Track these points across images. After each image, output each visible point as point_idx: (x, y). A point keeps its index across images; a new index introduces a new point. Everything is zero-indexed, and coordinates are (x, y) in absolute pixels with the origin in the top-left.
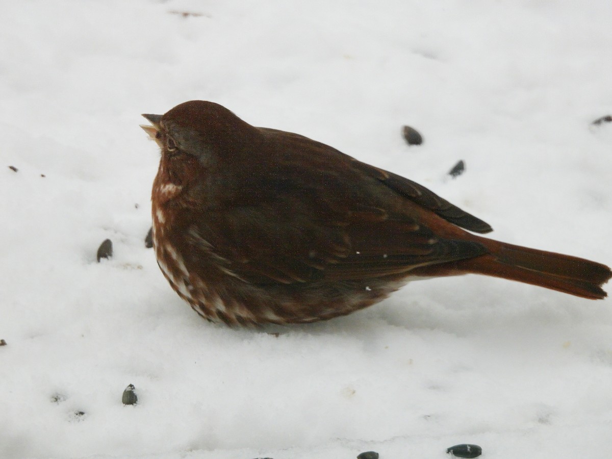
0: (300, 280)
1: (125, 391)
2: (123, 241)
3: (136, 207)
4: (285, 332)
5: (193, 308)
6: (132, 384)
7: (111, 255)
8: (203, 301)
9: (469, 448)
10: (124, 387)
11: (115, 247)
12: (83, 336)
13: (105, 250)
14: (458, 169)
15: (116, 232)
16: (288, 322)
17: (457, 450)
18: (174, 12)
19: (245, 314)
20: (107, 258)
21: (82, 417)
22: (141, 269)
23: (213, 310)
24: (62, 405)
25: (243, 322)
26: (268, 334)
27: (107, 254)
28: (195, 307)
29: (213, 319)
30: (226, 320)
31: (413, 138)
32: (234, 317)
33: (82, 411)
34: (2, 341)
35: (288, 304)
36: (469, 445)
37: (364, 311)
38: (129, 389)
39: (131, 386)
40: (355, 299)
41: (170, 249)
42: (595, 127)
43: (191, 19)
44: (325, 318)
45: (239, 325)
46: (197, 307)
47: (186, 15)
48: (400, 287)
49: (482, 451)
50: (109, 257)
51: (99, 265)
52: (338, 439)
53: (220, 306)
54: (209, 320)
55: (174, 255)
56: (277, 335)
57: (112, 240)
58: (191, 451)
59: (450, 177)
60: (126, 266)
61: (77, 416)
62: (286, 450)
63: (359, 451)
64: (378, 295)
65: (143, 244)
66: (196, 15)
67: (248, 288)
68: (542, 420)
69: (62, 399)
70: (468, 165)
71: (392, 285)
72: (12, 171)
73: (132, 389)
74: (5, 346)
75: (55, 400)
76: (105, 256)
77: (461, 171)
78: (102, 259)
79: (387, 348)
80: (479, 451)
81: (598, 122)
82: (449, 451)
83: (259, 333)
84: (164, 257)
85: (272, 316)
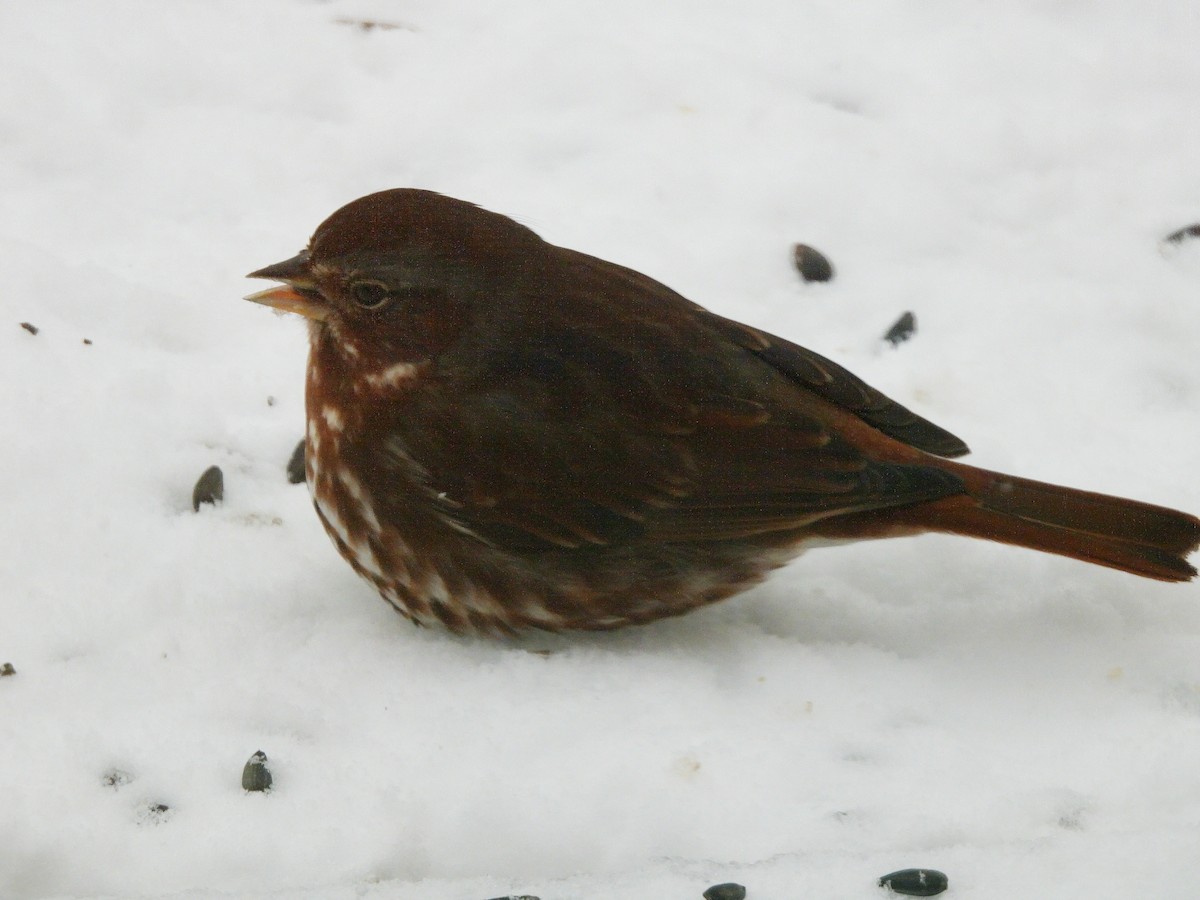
0: (596, 541)
1: (248, 763)
2: (244, 470)
3: (270, 404)
4: (562, 648)
5: (384, 597)
6: (262, 750)
7: (221, 498)
8: (406, 580)
9: (922, 875)
10: (246, 756)
11: (229, 482)
12: (166, 656)
13: (209, 488)
14: (902, 329)
15: (230, 452)
16: (570, 626)
17: (901, 882)
18: (345, 21)
19: (485, 606)
20: (213, 502)
21: (164, 815)
22: (278, 523)
23: (424, 599)
24: (124, 791)
25: (482, 625)
26: (529, 652)
27: (212, 495)
28: (388, 595)
29: (423, 618)
30: (450, 621)
31: (814, 267)
32: (463, 614)
33: (164, 803)
34: (7, 666)
35: (571, 588)
36: (923, 871)
37: (718, 608)
38: (257, 759)
39: (259, 754)
40: (702, 582)
41: (346, 478)
42: (1170, 247)
43: (378, 34)
44: (639, 620)
45: (473, 631)
46: (393, 595)
47: (368, 26)
48: (790, 559)
49: (949, 883)
50: (217, 502)
51: (198, 516)
52: (667, 858)
53: (440, 592)
54: (416, 622)
55: (355, 490)
56: (546, 652)
57: (223, 468)
58: (378, 882)
59: (887, 344)
60: (251, 518)
61: (154, 813)
62: (564, 880)
63: (708, 882)
64: (745, 575)
65: (283, 475)
66: (388, 26)
67: (494, 556)
68: (1066, 822)
69: (124, 779)
70: (921, 322)
71: (773, 555)
72: (27, 333)
73: (262, 760)
74: (13, 676)
75: (110, 781)
76: (210, 500)
77: (907, 333)
78: (203, 506)
79: (762, 679)
80: (943, 883)
81: (1177, 237)
82: (883, 881)
83: (510, 649)
84: (333, 494)
85: (539, 613)
